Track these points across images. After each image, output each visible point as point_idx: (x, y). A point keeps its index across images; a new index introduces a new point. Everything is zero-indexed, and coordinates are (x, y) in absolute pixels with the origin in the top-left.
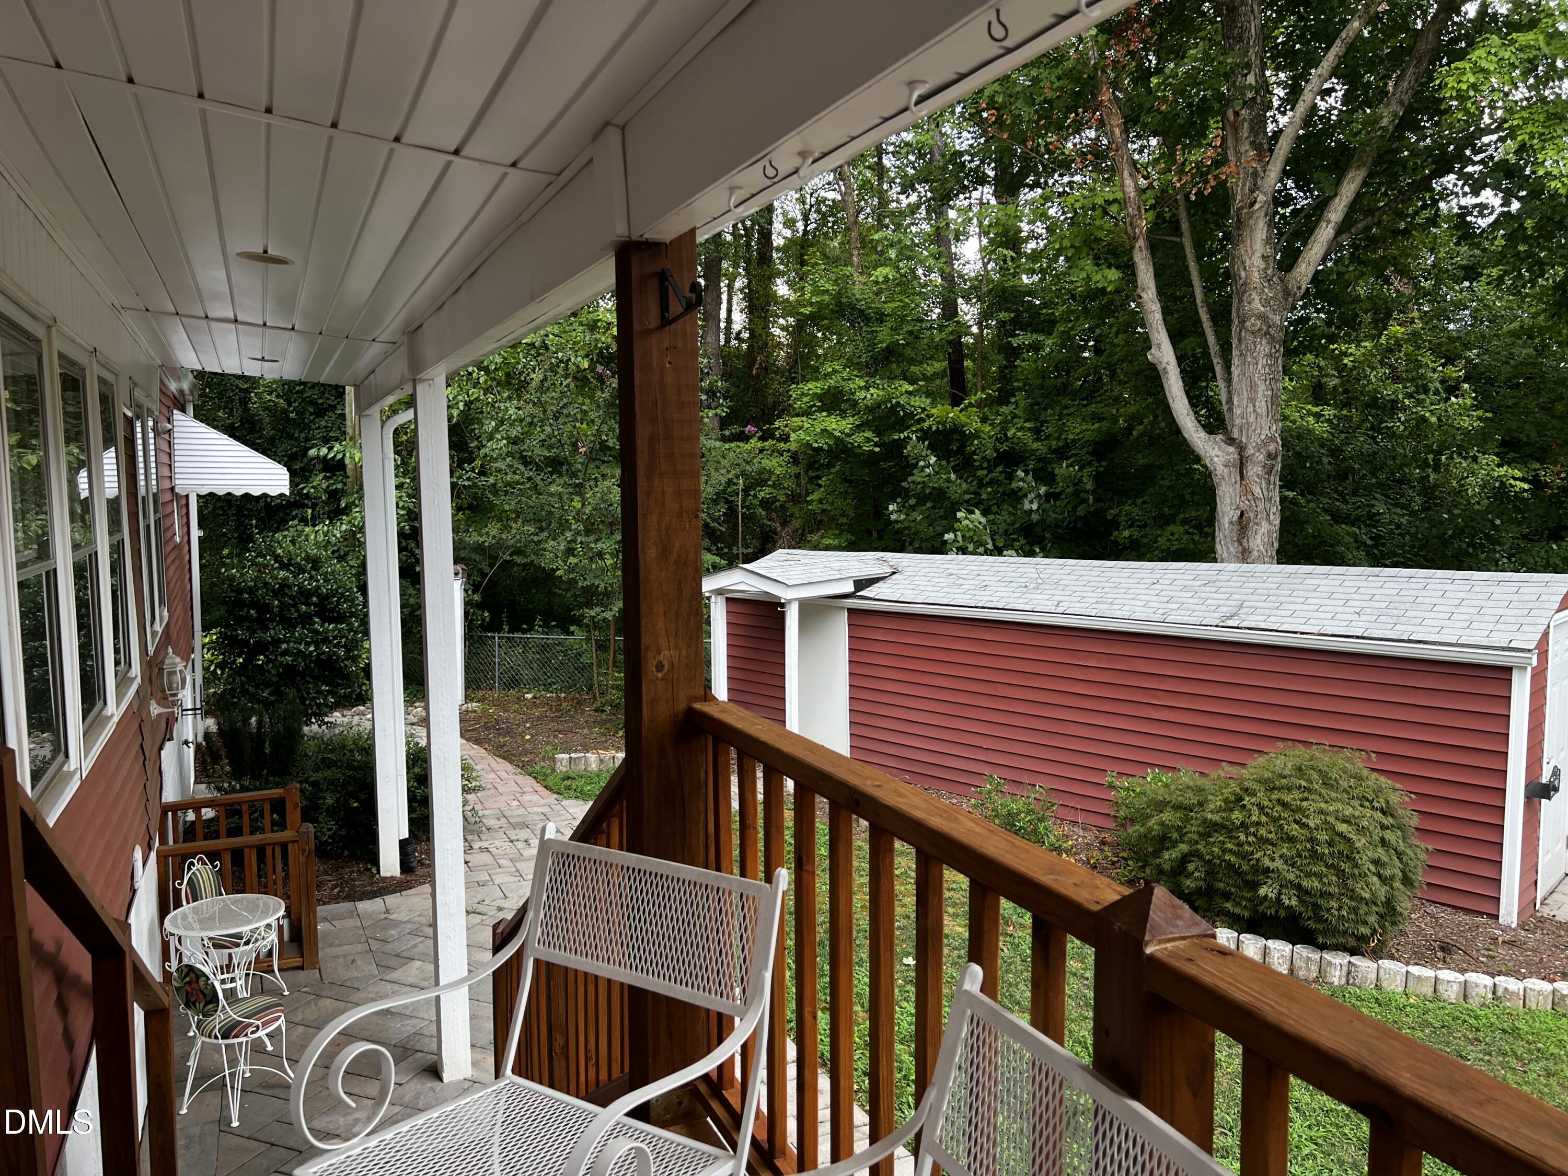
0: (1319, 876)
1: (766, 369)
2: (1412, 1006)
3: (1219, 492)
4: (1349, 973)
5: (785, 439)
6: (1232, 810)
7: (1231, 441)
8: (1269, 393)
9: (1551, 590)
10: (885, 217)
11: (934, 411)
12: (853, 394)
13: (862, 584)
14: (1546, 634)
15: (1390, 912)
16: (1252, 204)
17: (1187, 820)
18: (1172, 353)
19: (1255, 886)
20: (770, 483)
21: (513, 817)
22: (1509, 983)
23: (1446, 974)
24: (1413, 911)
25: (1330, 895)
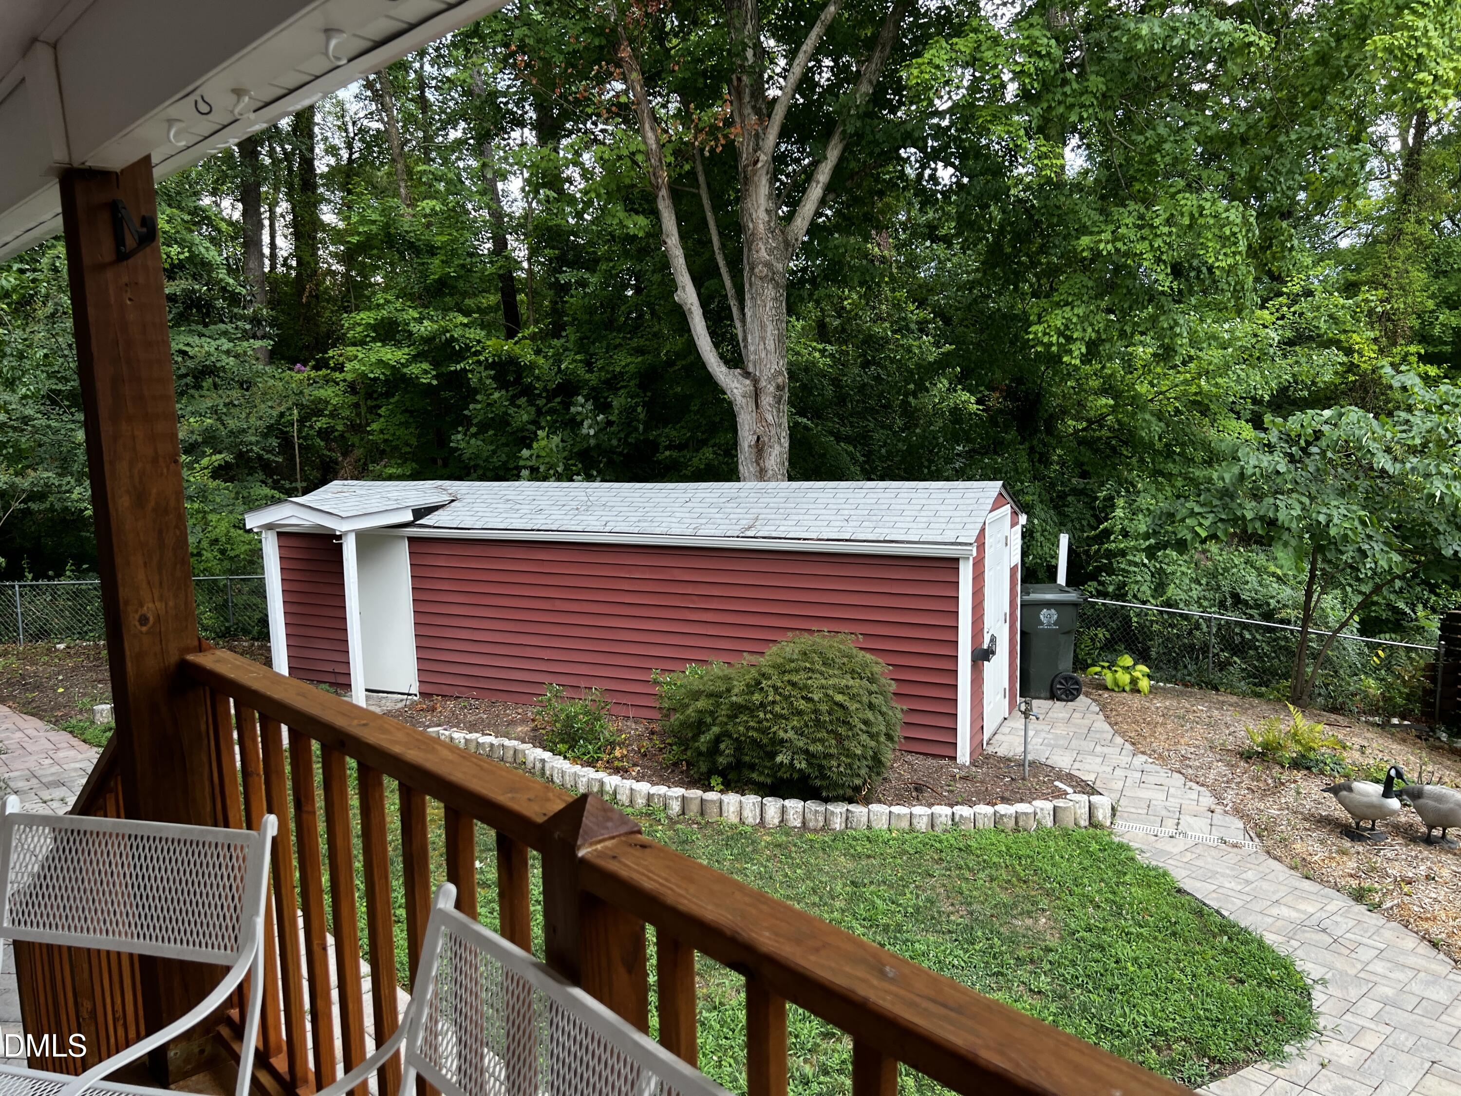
0: (822, 741)
1: (317, 297)
2: (894, 839)
3: (739, 420)
4: (847, 819)
5: (340, 368)
6: (753, 693)
7: (747, 374)
8: (776, 332)
9: (987, 494)
10: (431, 150)
11: (489, 343)
12: (408, 324)
13: (420, 513)
14: (983, 530)
15: (877, 763)
16: (756, 162)
17: (718, 705)
18: (695, 295)
19: (772, 755)
20: (326, 412)
21: (45, 776)
22: (963, 811)
23: (919, 810)
24: (895, 761)
25: (831, 756)
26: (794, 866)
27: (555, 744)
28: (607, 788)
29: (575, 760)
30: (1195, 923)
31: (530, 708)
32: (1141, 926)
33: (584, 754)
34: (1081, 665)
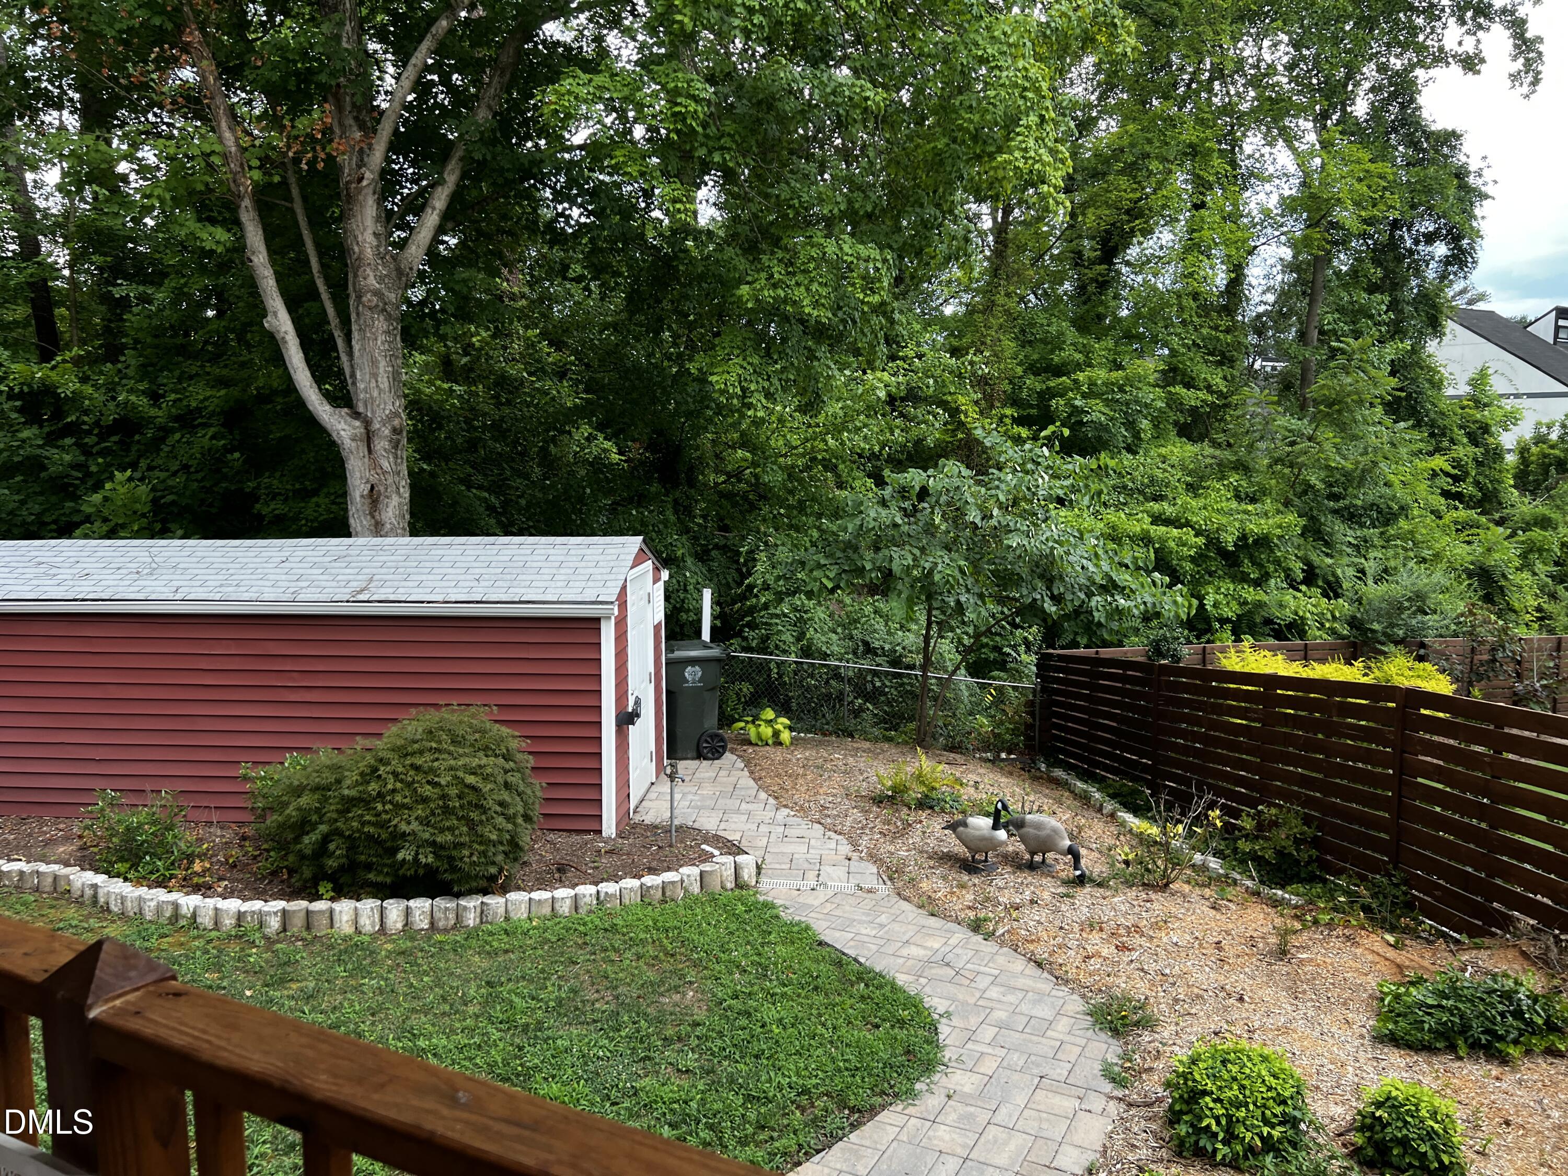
0: (451, 829)
2: (534, 928)
3: (348, 466)
4: (482, 912)
6: (368, 783)
7: (356, 415)
8: (390, 369)
9: (628, 550)
11: (14, 367)
14: (624, 588)
15: (514, 849)
16: (361, 179)
17: (326, 799)
18: (289, 323)
19: (395, 851)
22: (609, 888)
23: (563, 893)
24: (535, 842)
25: (462, 845)
26: (420, 975)
27: (112, 864)
28: (184, 911)
29: (138, 882)
30: (835, 973)
31: (76, 822)
32: (785, 985)
33: (151, 873)
34: (726, 720)
